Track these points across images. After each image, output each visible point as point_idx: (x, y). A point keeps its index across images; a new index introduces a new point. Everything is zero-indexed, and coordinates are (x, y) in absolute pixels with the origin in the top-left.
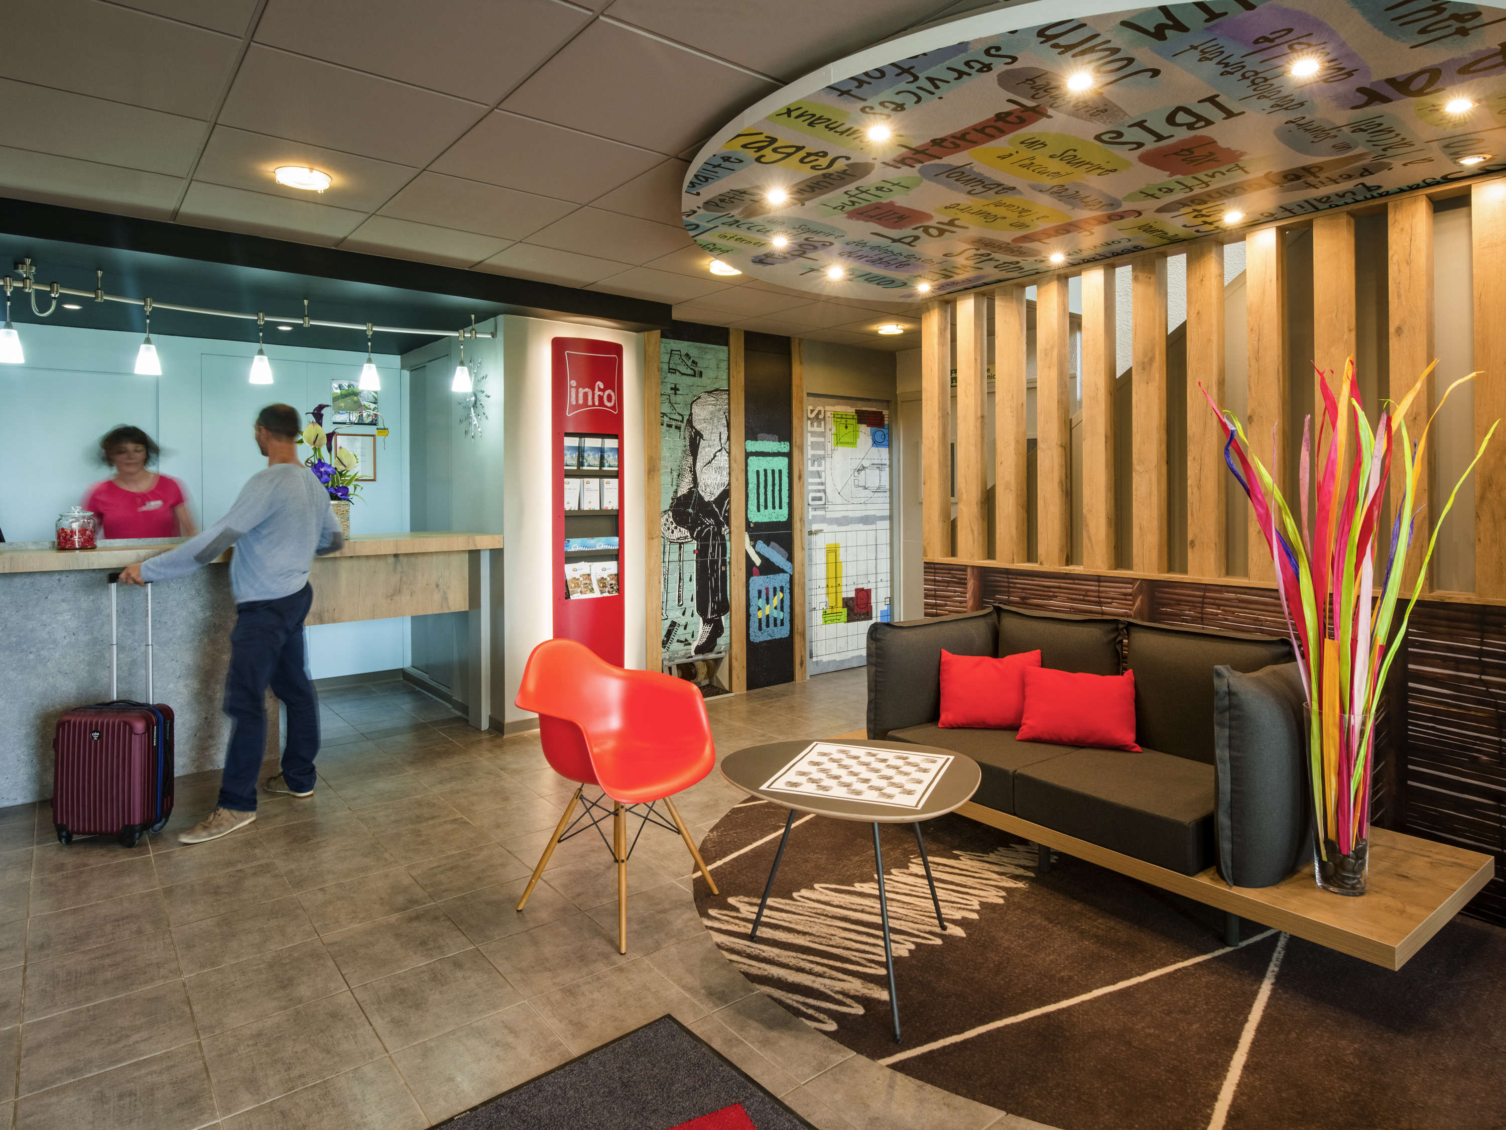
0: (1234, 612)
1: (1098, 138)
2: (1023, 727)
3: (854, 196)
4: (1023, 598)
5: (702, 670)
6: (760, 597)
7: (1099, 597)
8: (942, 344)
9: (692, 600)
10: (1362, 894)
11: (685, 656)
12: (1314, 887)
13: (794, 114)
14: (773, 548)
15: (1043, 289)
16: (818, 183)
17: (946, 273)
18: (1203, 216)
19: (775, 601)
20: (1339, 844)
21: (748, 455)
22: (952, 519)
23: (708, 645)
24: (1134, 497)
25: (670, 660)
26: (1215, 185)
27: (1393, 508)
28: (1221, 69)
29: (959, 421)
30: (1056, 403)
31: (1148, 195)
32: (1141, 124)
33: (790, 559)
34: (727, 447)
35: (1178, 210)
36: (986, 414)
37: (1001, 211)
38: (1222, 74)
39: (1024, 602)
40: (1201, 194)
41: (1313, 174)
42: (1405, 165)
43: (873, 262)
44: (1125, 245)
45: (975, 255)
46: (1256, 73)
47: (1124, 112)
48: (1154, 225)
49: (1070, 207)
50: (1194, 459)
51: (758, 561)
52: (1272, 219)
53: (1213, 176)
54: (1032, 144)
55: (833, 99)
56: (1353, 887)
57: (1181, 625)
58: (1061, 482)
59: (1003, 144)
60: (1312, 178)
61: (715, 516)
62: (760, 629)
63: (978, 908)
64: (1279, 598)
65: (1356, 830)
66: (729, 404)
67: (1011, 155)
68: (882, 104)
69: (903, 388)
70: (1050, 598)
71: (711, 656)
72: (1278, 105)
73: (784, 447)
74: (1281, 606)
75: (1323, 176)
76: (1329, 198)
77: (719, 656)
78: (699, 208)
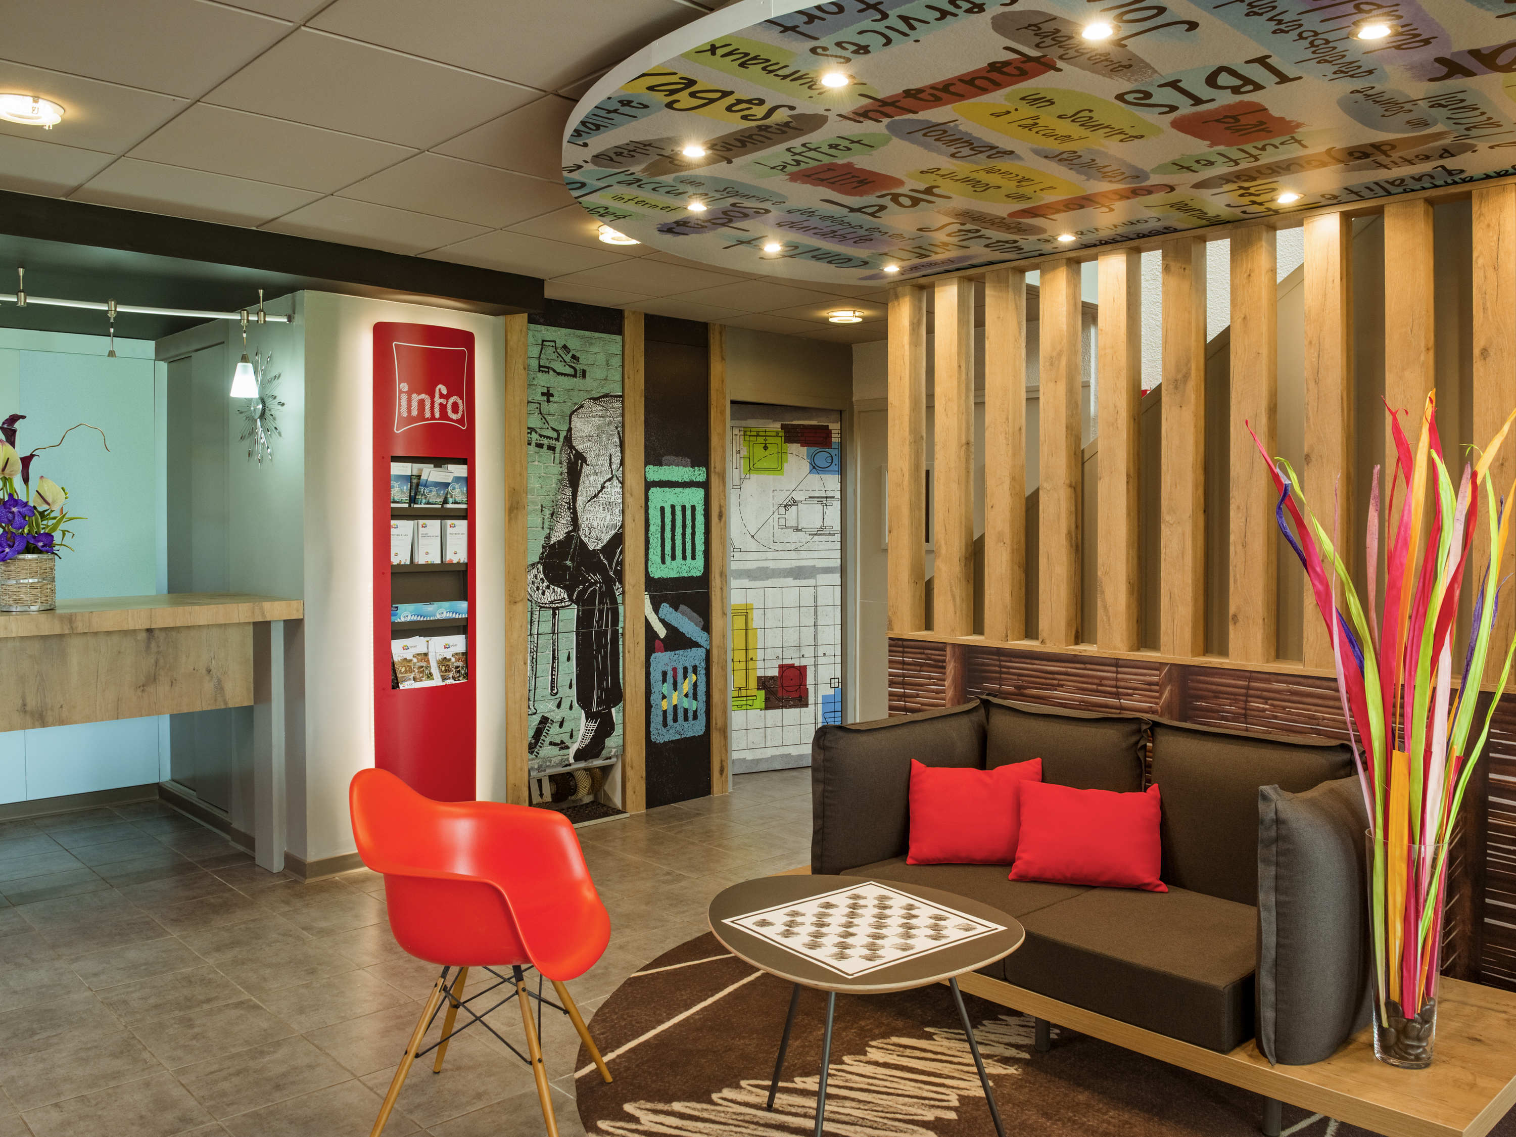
0: (1284, 708)
1: (1120, 97)
2: (1017, 863)
3: (799, 154)
4: (1018, 687)
5: (584, 784)
6: (664, 681)
7: (1117, 687)
8: (914, 343)
9: (570, 687)
10: (1427, 1065)
11: (560, 764)
12: (1371, 1060)
13: (720, 52)
14: (683, 614)
15: (1048, 276)
16: (750, 137)
17: (921, 251)
18: (1251, 194)
19: (686, 687)
20: (1402, 1007)
21: (649, 485)
22: (927, 578)
23: (593, 748)
24: (1163, 556)
25: (540, 769)
26: (1268, 158)
27: (1475, 578)
28: (1272, 26)
29: (937, 448)
30: (1064, 429)
31: (1183, 167)
32: (1174, 84)
33: (707, 628)
34: (619, 474)
35: (1221, 186)
36: (972, 440)
37: (994, 179)
38: (1274, 32)
39: (1019, 693)
40: (1249, 168)
41: (1385, 153)
42: (1491, 147)
43: (824, 235)
44: (1153, 225)
45: (960, 231)
46: (1316, 34)
47: (1153, 68)
48: (1190, 203)
49: (1085, 178)
50: (1238, 508)
51: (662, 632)
52: (1335, 201)
53: (1263, 149)
54: (1035, 100)
55: (774, 37)
56: (1418, 1058)
57: (1220, 726)
58: (1069, 533)
59: (998, 99)
60: (1384, 157)
61: (603, 570)
62: (665, 724)
63: (956, 1104)
64: (1337, 690)
65: (1423, 988)
66: (623, 415)
67: (1008, 112)
68: (839, 44)
69: (860, 393)
70: (1054, 687)
71: (598, 763)
72: (1342, 72)
73: (699, 474)
74: (1339, 699)
75: (1395, 155)
76: (1403, 180)
77: (608, 762)
78: (586, 162)
